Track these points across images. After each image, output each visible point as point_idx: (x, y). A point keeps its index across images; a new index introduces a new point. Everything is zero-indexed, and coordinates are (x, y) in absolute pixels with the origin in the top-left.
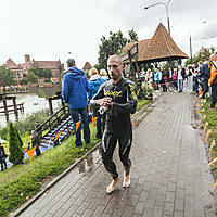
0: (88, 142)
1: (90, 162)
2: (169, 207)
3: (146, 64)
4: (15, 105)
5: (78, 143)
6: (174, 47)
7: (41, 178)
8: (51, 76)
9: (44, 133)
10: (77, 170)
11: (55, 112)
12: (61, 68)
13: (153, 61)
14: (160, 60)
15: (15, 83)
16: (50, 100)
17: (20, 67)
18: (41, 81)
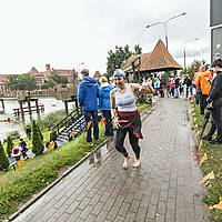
0: (97, 138)
1: (99, 155)
2: (164, 195)
3: (147, 74)
4: (37, 106)
5: (89, 139)
6: (171, 59)
7: (59, 168)
8: (67, 82)
9: (61, 130)
10: (88, 161)
11: (70, 112)
12: (75, 76)
13: (153, 71)
14: (159, 70)
15: (37, 88)
16: (66, 102)
17: (42, 74)
18: (59, 86)
